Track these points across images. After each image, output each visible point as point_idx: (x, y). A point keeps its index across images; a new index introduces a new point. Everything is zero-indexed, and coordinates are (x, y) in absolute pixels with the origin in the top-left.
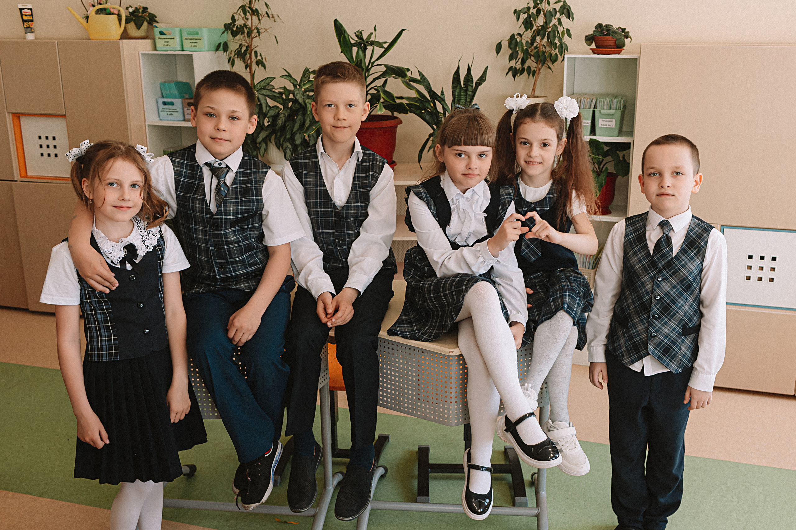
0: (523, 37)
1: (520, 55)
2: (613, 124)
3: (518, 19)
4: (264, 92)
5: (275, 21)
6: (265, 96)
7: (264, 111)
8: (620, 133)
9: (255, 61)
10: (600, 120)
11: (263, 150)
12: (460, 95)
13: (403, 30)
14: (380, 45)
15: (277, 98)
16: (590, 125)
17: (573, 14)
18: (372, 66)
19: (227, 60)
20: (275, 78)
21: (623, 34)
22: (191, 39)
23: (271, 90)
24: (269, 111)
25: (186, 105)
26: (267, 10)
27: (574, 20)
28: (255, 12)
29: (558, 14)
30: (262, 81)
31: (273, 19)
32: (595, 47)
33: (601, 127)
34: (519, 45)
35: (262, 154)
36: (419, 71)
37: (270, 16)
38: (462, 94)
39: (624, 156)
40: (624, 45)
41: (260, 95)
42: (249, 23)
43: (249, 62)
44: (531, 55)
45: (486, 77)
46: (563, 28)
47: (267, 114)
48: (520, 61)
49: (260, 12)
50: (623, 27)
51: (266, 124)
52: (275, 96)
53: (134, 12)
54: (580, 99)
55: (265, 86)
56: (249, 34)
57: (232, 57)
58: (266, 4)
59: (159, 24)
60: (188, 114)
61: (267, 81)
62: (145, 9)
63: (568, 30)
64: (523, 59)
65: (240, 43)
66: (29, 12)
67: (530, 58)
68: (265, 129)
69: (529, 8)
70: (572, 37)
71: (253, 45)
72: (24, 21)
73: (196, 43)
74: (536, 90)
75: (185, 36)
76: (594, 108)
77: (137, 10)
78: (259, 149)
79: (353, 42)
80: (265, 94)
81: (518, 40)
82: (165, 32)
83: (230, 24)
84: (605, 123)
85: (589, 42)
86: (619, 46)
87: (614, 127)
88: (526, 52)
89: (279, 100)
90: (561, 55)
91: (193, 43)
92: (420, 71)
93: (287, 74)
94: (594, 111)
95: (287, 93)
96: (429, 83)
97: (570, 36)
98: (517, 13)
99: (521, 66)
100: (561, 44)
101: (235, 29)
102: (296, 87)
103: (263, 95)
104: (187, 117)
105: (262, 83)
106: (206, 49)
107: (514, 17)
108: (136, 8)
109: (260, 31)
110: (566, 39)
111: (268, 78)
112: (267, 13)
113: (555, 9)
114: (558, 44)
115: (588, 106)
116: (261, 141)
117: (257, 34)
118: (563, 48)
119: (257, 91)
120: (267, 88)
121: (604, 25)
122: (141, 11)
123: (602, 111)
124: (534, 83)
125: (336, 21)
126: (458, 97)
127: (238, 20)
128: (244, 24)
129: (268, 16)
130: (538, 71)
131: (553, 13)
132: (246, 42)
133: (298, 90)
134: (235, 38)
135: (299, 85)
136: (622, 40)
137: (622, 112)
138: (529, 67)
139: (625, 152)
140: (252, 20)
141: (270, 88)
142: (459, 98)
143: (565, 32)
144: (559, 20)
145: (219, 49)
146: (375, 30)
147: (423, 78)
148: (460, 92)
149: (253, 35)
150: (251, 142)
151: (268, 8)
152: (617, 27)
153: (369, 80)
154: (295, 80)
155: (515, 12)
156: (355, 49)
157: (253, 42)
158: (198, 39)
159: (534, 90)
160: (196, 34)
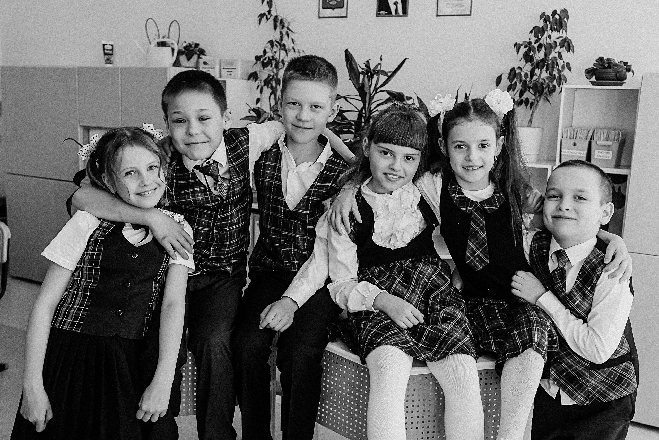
0: (523, 70)
1: (519, 87)
2: (610, 155)
3: (518, 51)
8: (618, 165)
10: (597, 151)
13: (406, 59)
14: (385, 73)
16: (586, 156)
17: (573, 47)
18: (376, 93)
21: (626, 67)
22: (228, 69)
26: (293, 45)
27: (574, 53)
28: (283, 47)
29: (558, 47)
32: (595, 80)
33: (597, 159)
34: (519, 76)
36: (417, 97)
37: (296, 51)
39: (619, 188)
40: (625, 78)
42: (277, 56)
44: (530, 88)
46: (564, 62)
48: (519, 92)
49: (287, 47)
50: (625, 61)
53: (187, 46)
54: (576, 130)
56: (276, 66)
58: (292, 40)
59: (205, 56)
62: (197, 45)
63: (568, 64)
64: (521, 91)
65: (269, 73)
66: (110, 48)
67: (529, 91)
69: (530, 43)
70: (572, 70)
72: (105, 54)
73: (231, 72)
74: (533, 121)
75: (223, 66)
76: (591, 139)
77: (190, 45)
79: (360, 70)
81: (517, 72)
82: (208, 63)
83: (261, 56)
84: (600, 154)
85: (589, 75)
86: (620, 79)
87: (610, 158)
88: (524, 84)
90: (559, 87)
91: (229, 72)
92: (419, 97)
94: (590, 143)
96: (427, 109)
97: (570, 69)
98: (517, 46)
99: (519, 98)
100: (560, 77)
101: (265, 61)
106: (239, 77)
107: (515, 50)
108: (189, 44)
110: (566, 72)
112: (293, 48)
113: (555, 42)
114: (557, 75)
115: (584, 137)
118: (561, 80)
121: (605, 58)
122: (193, 46)
123: (598, 142)
124: (532, 115)
125: (346, 51)
128: (273, 57)
129: (294, 51)
130: (536, 103)
131: (553, 45)
132: (274, 72)
134: (265, 68)
136: (623, 73)
137: (620, 144)
138: (527, 99)
139: (622, 185)
140: (280, 53)
143: (566, 66)
144: (560, 54)
145: (251, 79)
146: (381, 59)
147: (422, 103)
149: (280, 67)
151: (293, 43)
152: (619, 61)
153: (373, 106)
155: (516, 45)
156: (361, 77)
157: (279, 73)
158: (233, 69)
159: (531, 120)
160: (233, 64)
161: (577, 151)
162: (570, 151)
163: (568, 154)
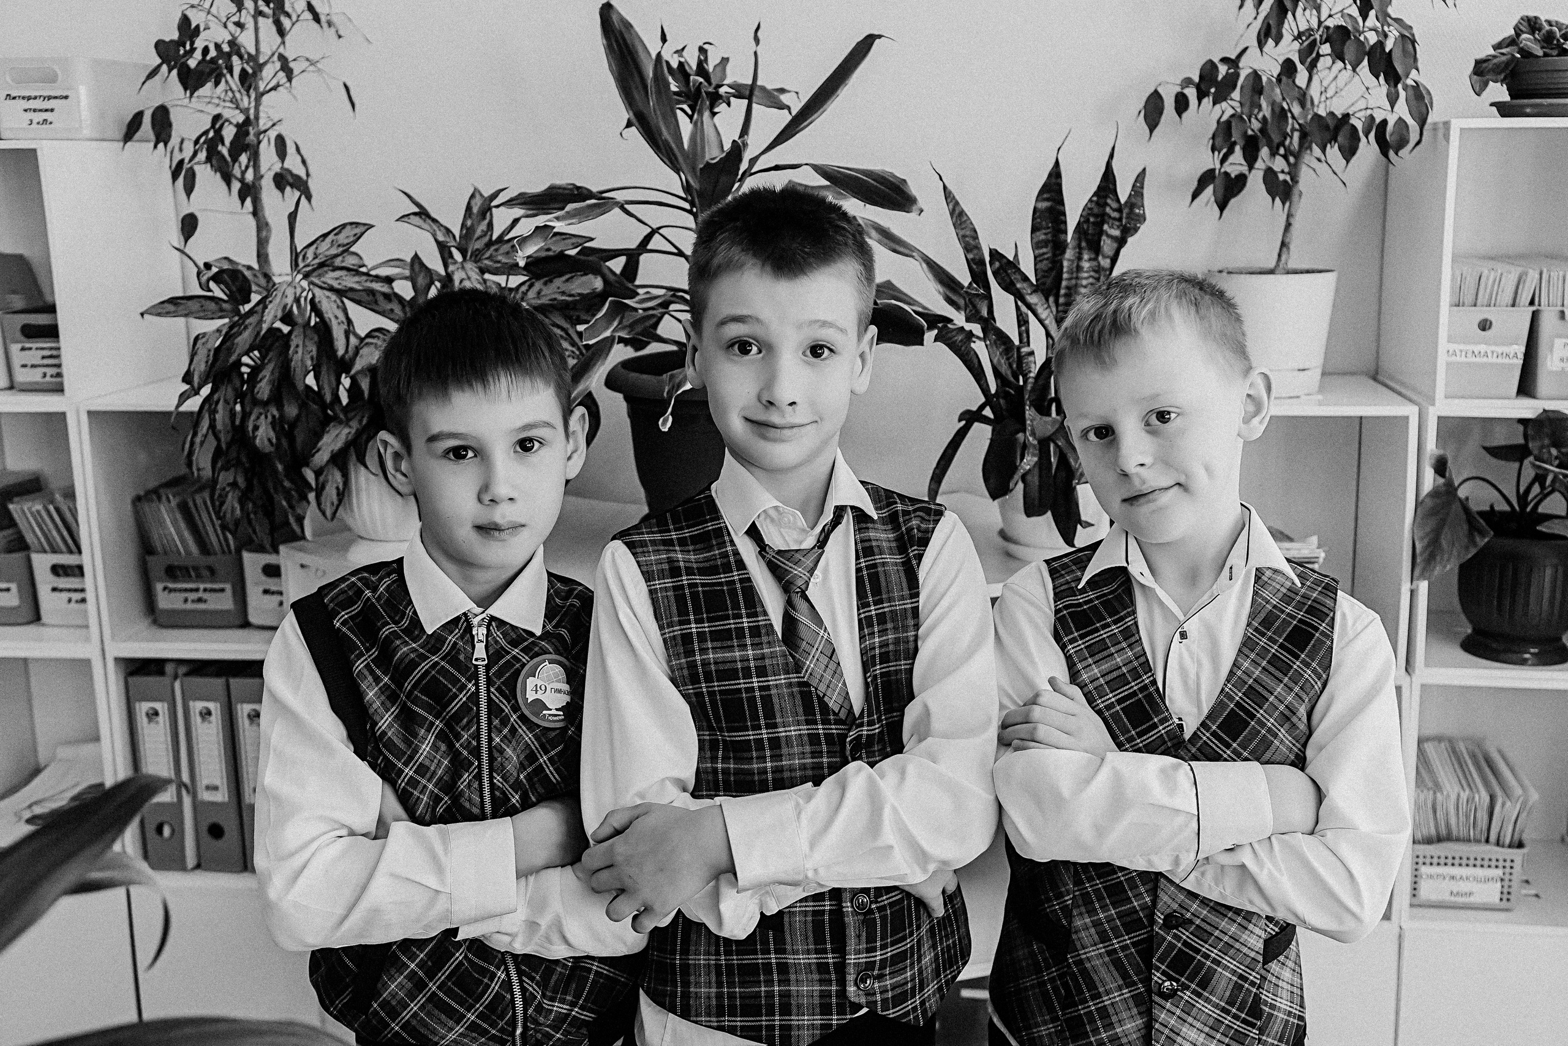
4: (330, 278)
5: (340, 37)
6: (341, 293)
7: (341, 352)
9: (272, 174)
11: (334, 492)
12: (1079, 269)
13: (870, 36)
14: (774, 98)
15: (381, 299)
16: (1520, 361)
19: (168, 175)
20: (372, 226)
22: (29, 98)
23: (357, 272)
24: (357, 350)
25: (18, 335)
30: (325, 236)
31: (333, 30)
32: (1507, 98)
33: (1561, 369)
35: (329, 513)
36: (945, 187)
37: (323, 19)
38: (1086, 265)
41: (317, 291)
43: (249, 176)
45: (1143, 206)
47: (352, 361)
51: (345, 400)
52: (372, 292)
55: (336, 256)
56: (248, 82)
57: (186, 161)
60: (24, 366)
61: (342, 238)
65: (216, 111)
68: (342, 416)
71: (262, 115)
73: (49, 110)
74: (1292, 247)
75: (6, 86)
76: (1532, 303)
78: (320, 490)
80: (335, 284)
83: (176, 43)
85: (1483, 82)
89: (389, 306)
91: (35, 110)
92: (949, 186)
93: (417, 210)
94: (1531, 316)
95: (421, 281)
96: (975, 231)
99: (1244, 169)
101: (192, 63)
102: (451, 256)
103: (331, 289)
104: (23, 376)
105: (324, 246)
106: (87, 132)
109: (292, 65)
111: (344, 226)
115: (1508, 297)
116: (328, 462)
117: (282, 74)
119: (306, 276)
120: (338, 262)
124: (1288, 226)
125: (606, 10)
126: (1069, 279)
127: (207, 28)
128: (230, 45)
129: (316, 19)
132: (238, 107)
133: (463, 268)
134: (196, 94)
135: (463, 252)
138: (1271, 173)
140: (256, 29)
141: (350, 261)
142: (1074, 282)
145: (138, 135)
146: (757, 40)
147: (957, 212)
148: (1080, 258)
150: (285, 468)
154: (448, 231)
157: (261, 108)
158: (56, 98)
159: (1284, 245)
160: (52, 79)
161: (1493, 348)
162: (1471, 348)
163: (1463, 359)
